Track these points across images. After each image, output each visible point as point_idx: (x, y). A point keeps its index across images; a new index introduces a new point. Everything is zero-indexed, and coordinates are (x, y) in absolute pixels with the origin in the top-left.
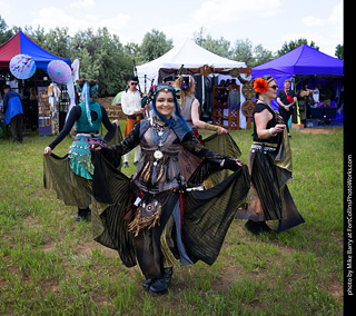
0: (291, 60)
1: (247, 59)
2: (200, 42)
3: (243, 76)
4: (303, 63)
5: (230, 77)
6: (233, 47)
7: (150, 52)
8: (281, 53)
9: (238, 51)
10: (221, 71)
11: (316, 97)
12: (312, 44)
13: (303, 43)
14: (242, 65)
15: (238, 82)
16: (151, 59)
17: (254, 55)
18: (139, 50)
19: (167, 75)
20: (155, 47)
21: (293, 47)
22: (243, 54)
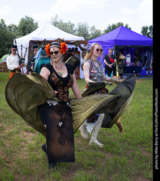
0: (113, 36)
1: (85, 35)
2: (55, 24)
3: (82, 46)
4: (120, 38)
5: (74, 46)
6: (76, 27)
7: (24, 30)
8: (107, 32)
9: (80, 30)
10: (68, 43)
11: (129, 60)
12: (127, 26)
13: (120, 25)
14: (81, 38)
15: (79, 49)
16: (25, 35)
17: (90, 33)
18: (17, 29)
19: (34, 44)
20: (27, 27)
21: (114, 27)
22: (82, 32)
